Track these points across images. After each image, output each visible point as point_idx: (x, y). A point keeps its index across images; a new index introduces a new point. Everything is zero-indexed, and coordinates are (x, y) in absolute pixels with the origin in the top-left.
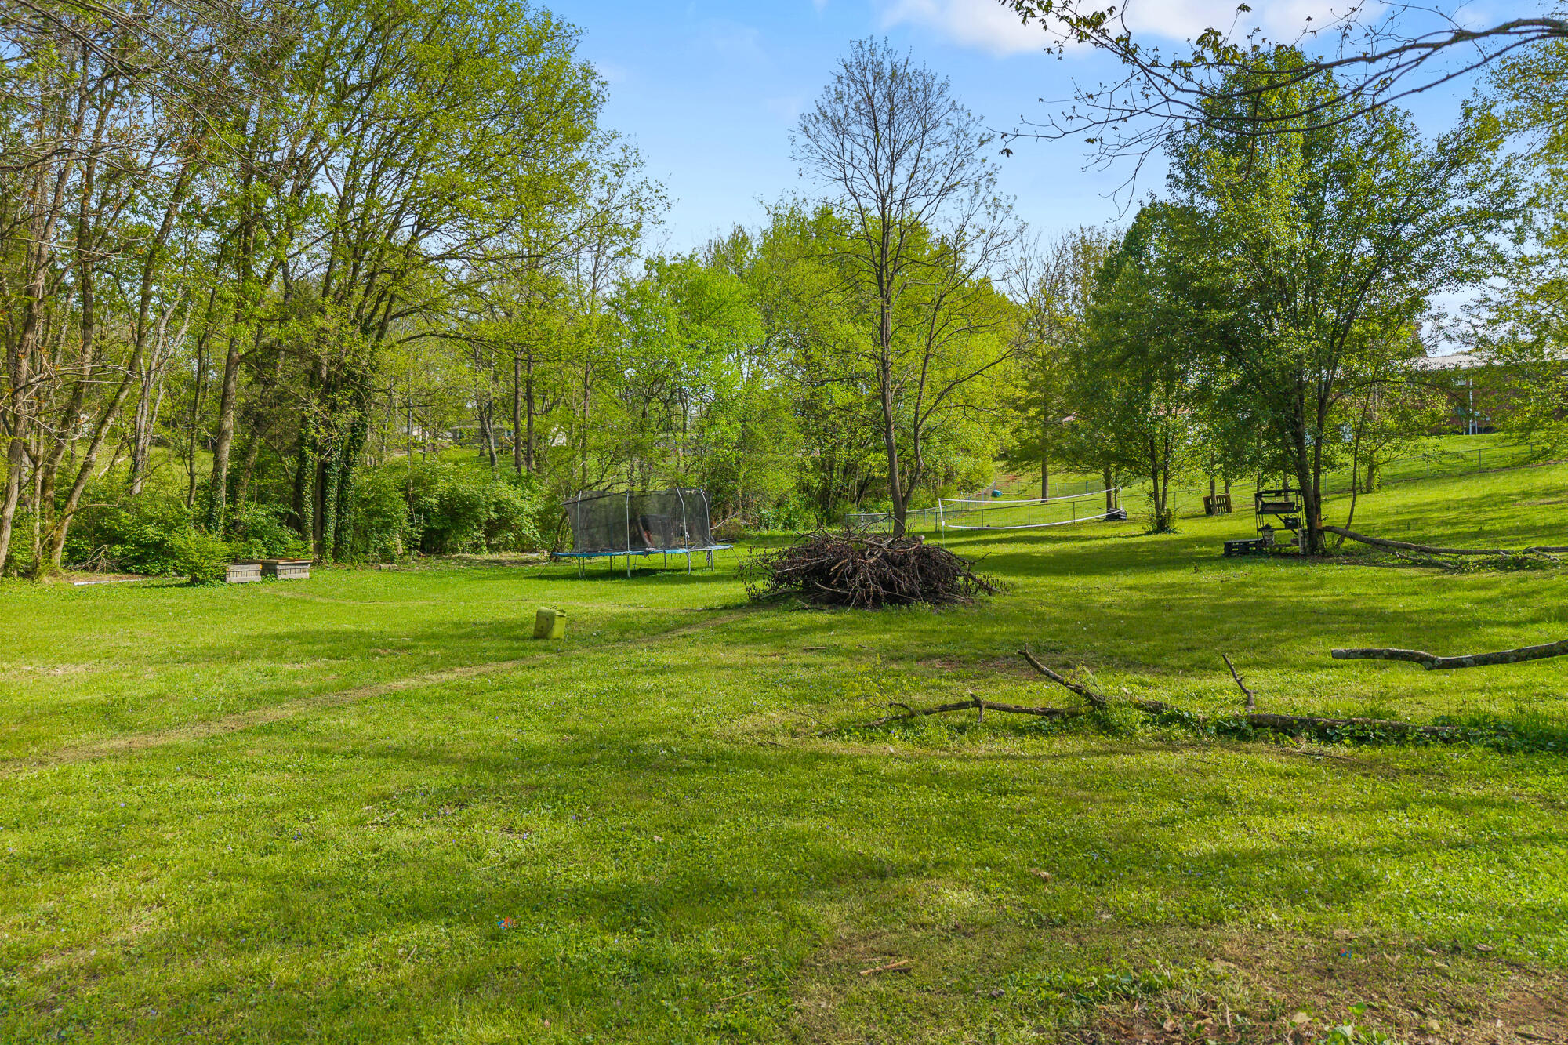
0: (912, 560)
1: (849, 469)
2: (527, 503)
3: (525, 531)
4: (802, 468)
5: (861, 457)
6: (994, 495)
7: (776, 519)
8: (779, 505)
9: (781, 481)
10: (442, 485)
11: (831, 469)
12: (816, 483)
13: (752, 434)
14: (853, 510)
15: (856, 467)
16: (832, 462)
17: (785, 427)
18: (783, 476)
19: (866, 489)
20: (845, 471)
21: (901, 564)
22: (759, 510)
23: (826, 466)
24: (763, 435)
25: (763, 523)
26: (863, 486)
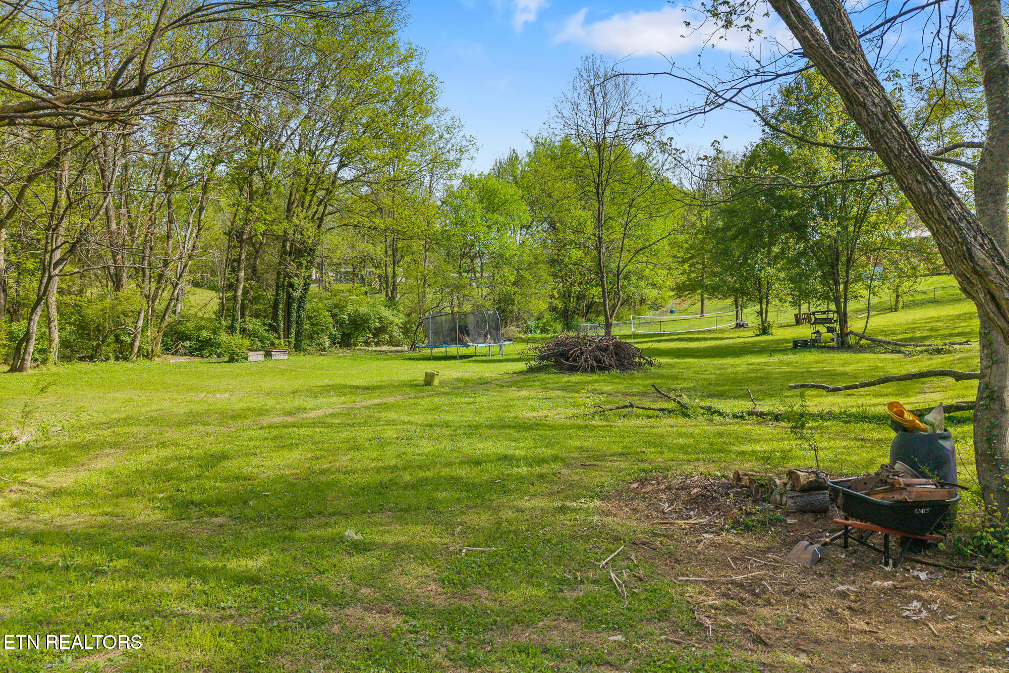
0: (611, 348)
1: (580, 297)
2: (396, 318)
3: (395, 334)
4: (552, 297)
5: (588, 290)
6: (672, 312)
7: (537, 327)
8: (538, 319)
9: (540, 305)
10: (350, 308)
11: (569, 296)
12: (560, 305)
13: (522, 276)
14: (582, 322)
15: (584, 296)
16: (570, 292)
17: (542, 272)
18: (541, 302)
19: (590, 309)
20: (578, 298)
21: (605, 350)
22: (525, 322)
23: (566, 296)
24: (530, 278)
25: (528, 330)
26: (589, 307)
